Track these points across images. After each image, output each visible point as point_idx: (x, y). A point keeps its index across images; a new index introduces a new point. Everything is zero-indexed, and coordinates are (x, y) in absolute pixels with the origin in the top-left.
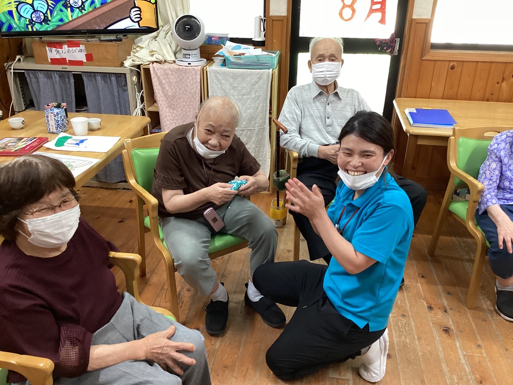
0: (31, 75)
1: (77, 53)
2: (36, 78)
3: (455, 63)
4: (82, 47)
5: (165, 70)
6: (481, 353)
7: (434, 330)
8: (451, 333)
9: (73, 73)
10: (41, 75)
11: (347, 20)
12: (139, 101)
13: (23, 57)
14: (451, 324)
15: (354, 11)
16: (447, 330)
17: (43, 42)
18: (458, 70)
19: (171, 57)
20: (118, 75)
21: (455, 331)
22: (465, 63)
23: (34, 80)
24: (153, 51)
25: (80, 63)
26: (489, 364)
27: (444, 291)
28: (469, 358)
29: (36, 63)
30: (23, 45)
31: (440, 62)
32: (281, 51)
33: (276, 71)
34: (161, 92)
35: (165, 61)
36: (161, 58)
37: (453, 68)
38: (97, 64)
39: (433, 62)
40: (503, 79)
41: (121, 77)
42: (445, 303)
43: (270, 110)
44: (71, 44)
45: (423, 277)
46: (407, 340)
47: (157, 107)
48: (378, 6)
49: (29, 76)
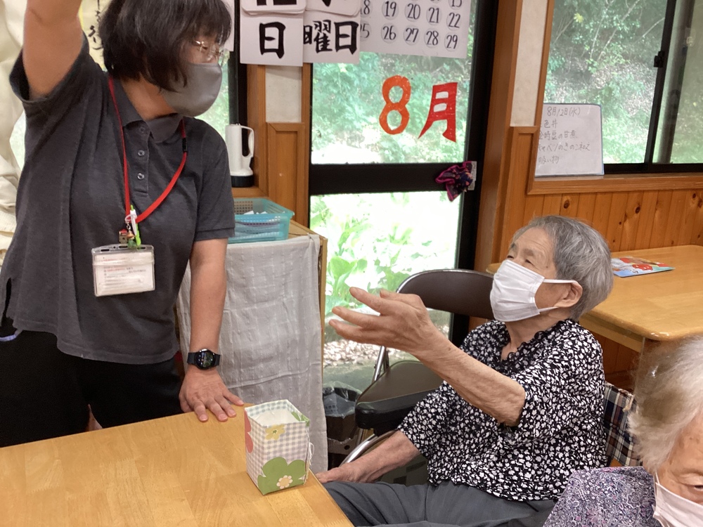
3: (568, 198)
11: (394, 133)
15: (405, 115)
18: (573, 208)
22: (582, 197)
31: (550, 198)
37: (566, 205)
39: (541, 199)
40: (626, 216)
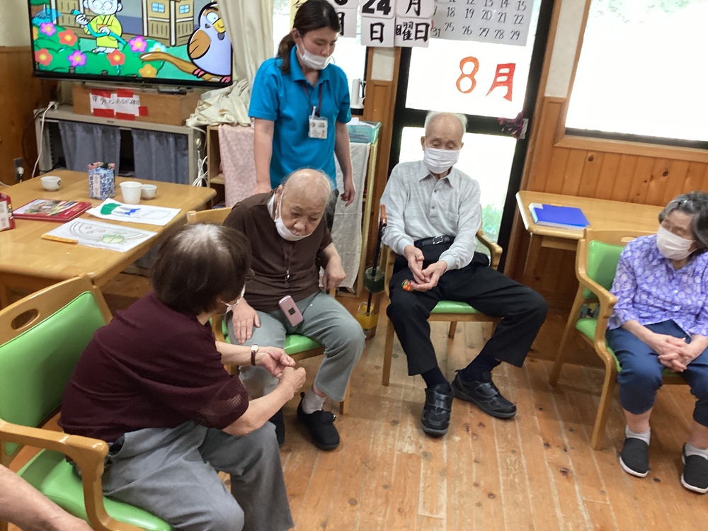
0: (67, 127)
1: (128, 105)
2: (73, 131)
3: (594, 154)
4: (136, 98)
5: (237, 134)
6: (605, 501)
7: (550, 470)
8: (570, 475)
9: (120, 128)
10: (79, 129)
11: (465, 92)
12: (201, 170)
13: (58, 103)
14: (570, 465)
15: (474, 82)
16: (565, 472)
17: (86, 88)
18: (597, 161)
19: (245, 119)
20: (178, 136)
21: (574, 473)
23: (69, 133)
24: (223, 110)
25: (131, 117)
26: (613, 514)
27: (566, 427)
28: (590, 505)
29: (75, 112)
30: (58, 90)
31: (576, 151)
32: (382, 122)
33: (375, 146)
34: (230, 161)
35: (238, 124)
36: (233, 119)
37: (591, 159)
38: (152, 119)
39: (567, 151)
40: (652, 177)
41: (181, 139)
42: (566, 440)
43: (365, 192)
44: (122, 93)
45: (541, 409)
46: (516, 480)
47: (223, 179)
48: (504, 79)
49: (64, 127)
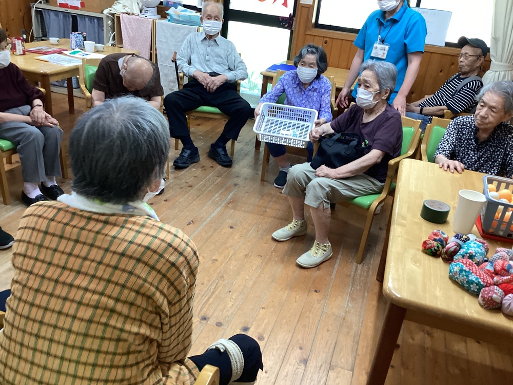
1: (75, 1)
2: (49, 14)
3: (327, 39)
9: (72, 14)
10: (52, 14)
11: (261, 1)
12: (111, 39)
18: (329, 44)
19: (137, 11)
22: (334, 40)
23: (48, 16)
24: (125, 6)
25: (76, 8)
26: (244, 198)
28: (236, 195)
29: (50, 5)
31: (318, 37)
35: (133, 14)
36: (129, 11)
37: (326, 42)
38: (86, 9)
39: (313, 37)
46: (209, 184)
49: (45, 12)
